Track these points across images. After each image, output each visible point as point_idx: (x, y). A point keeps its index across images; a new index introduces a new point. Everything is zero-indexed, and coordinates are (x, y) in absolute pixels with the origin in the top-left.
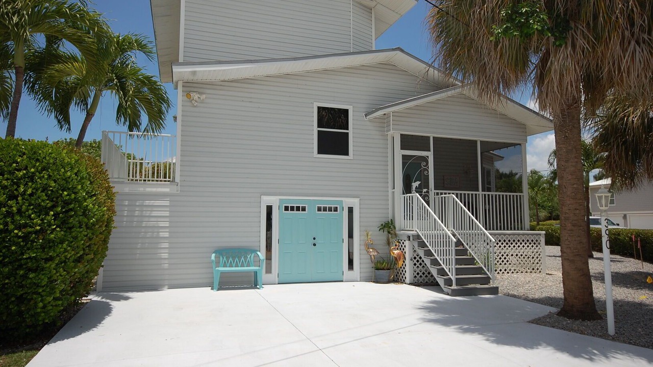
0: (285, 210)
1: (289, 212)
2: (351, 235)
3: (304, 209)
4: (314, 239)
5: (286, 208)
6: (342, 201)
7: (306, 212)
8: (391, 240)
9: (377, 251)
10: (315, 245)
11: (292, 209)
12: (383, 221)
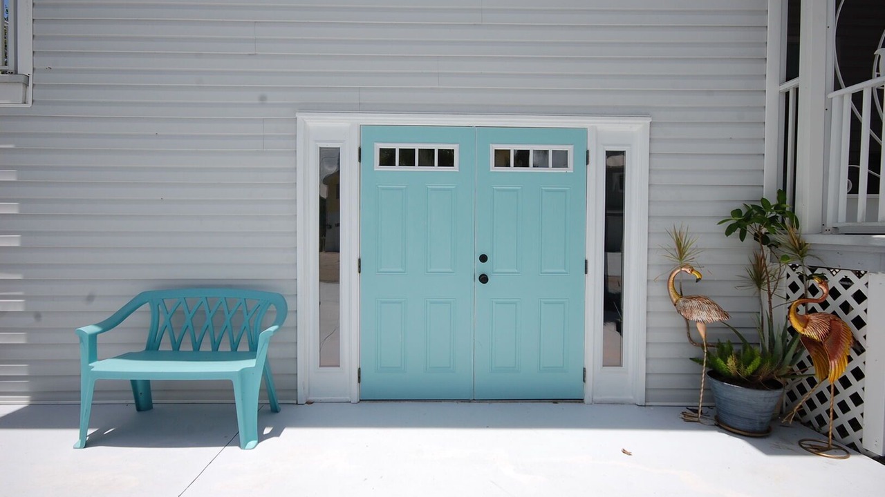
0: (381, 164)
1: (397, 168)
2: (614, 243)
3: (446, 158)
4: (483, 258)
5: (387, 158)
6: (583, 132)
7: (454, 169)
8: (771, 267)
9: (719, 310)
10: (484, 279)
11: (407, 157)
12: (741, 198)
